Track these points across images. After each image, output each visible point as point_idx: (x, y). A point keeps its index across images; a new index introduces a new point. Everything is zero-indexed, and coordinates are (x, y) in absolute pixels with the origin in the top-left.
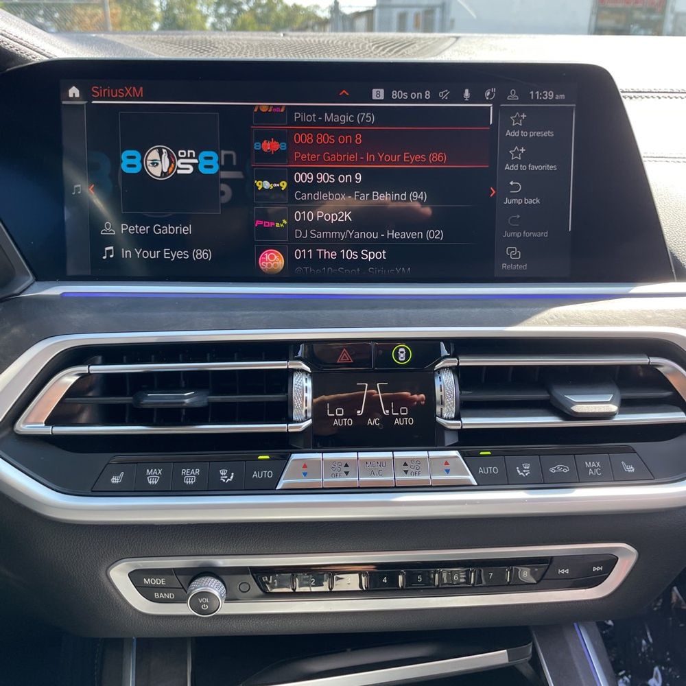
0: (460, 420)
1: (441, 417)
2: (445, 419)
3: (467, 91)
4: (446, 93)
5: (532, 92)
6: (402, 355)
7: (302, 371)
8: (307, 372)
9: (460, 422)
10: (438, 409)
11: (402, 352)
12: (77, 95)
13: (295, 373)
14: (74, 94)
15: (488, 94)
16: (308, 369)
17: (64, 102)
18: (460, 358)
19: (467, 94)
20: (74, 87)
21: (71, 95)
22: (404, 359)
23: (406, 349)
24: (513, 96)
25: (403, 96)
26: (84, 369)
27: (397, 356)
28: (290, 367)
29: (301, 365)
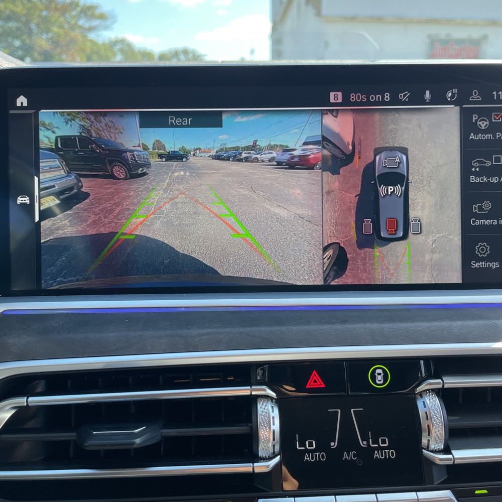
0: (451, 453)
1: (428, 449)
2: (432, 451)
3: (428, 92)
4: (406, 94)
5: (495, 93)
6: (379, 377)
7: (267, 397)
8: (272, 398)
9: (450, 456)
10: (424, 441)
11: (379, 374)
12: (25, 104)
13: (259, 400)
14: (22, 103)
15: (450, 95)
16: (273, 394)
17: (11, 112)
18: (444, 378)
19: (428, 95)
20: (22, 96)
21: (19, 104)
22: (382, 382)
23: (384, 371)
24: (475, 96)
25: (362, 99)
26: (22, 401)
27: (374, 378)
28: (253, 393)
29: (264, 390)
